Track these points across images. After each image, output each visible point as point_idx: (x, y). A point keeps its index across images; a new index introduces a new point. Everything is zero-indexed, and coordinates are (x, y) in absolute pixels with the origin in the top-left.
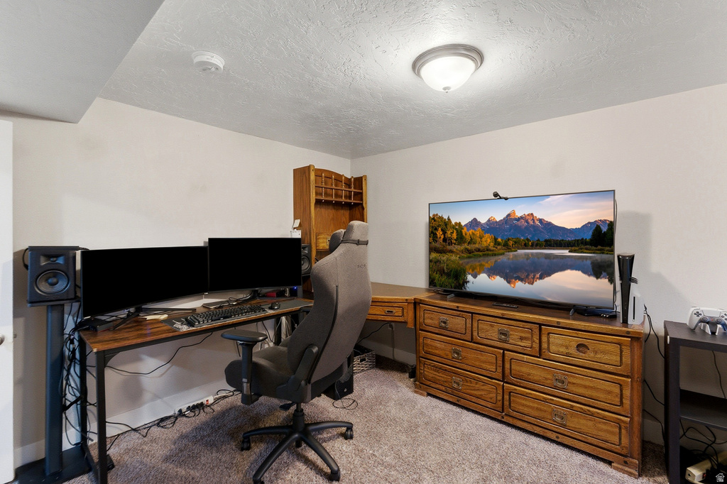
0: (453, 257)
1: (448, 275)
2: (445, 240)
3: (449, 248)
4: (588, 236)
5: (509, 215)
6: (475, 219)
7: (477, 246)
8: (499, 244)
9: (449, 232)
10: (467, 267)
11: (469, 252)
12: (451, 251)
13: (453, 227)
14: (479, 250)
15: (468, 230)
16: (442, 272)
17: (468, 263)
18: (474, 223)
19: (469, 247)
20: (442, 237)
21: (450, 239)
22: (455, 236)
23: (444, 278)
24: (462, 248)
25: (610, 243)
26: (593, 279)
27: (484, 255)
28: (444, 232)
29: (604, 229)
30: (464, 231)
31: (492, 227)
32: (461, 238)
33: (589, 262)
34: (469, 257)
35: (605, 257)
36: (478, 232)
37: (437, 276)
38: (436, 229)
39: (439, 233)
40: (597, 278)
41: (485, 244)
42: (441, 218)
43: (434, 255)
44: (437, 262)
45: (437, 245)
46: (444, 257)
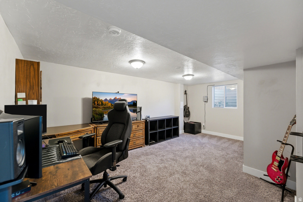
0: (100, 110)
1: (99, 115)
2: (98, 104)
3: (99, 107)
4: (132, 104)
5: (115, 98)
6: (106, 99)
7: (107, 106)
8: (113, 106)
9: (99, 102)
10: (104, 112)
11: (105, 108)
12: (99, 108)
13: (100, 101)
14: (107, 107)
15: (104, 102)
16: (97, 114)
17: (104, 111)
18: (106, 100)
19: (104, 106)
20: (97, 103)
21: (99, 104)
22: (100, 103)
23: (97, 116)
24: (103, 106)
25: (136, 105)
26: (133, 113)
27: (109, 109)
28: (97, 102)
29: (135, 102)
30: (103, 102)
31: (111, 101)
32: (102, 104)
33: (132, 110)
34: (105, 109)
35: (135, 108)
36: (107, 102)
37: (95, 115)
38: (95, 101)
39: (96, 102)
40: (134, 113)
41: (109, 106)
42: (97, 98)
43: (94, 109)
44: (95, 111)
45: (95, 106)
46: (97, 110)
